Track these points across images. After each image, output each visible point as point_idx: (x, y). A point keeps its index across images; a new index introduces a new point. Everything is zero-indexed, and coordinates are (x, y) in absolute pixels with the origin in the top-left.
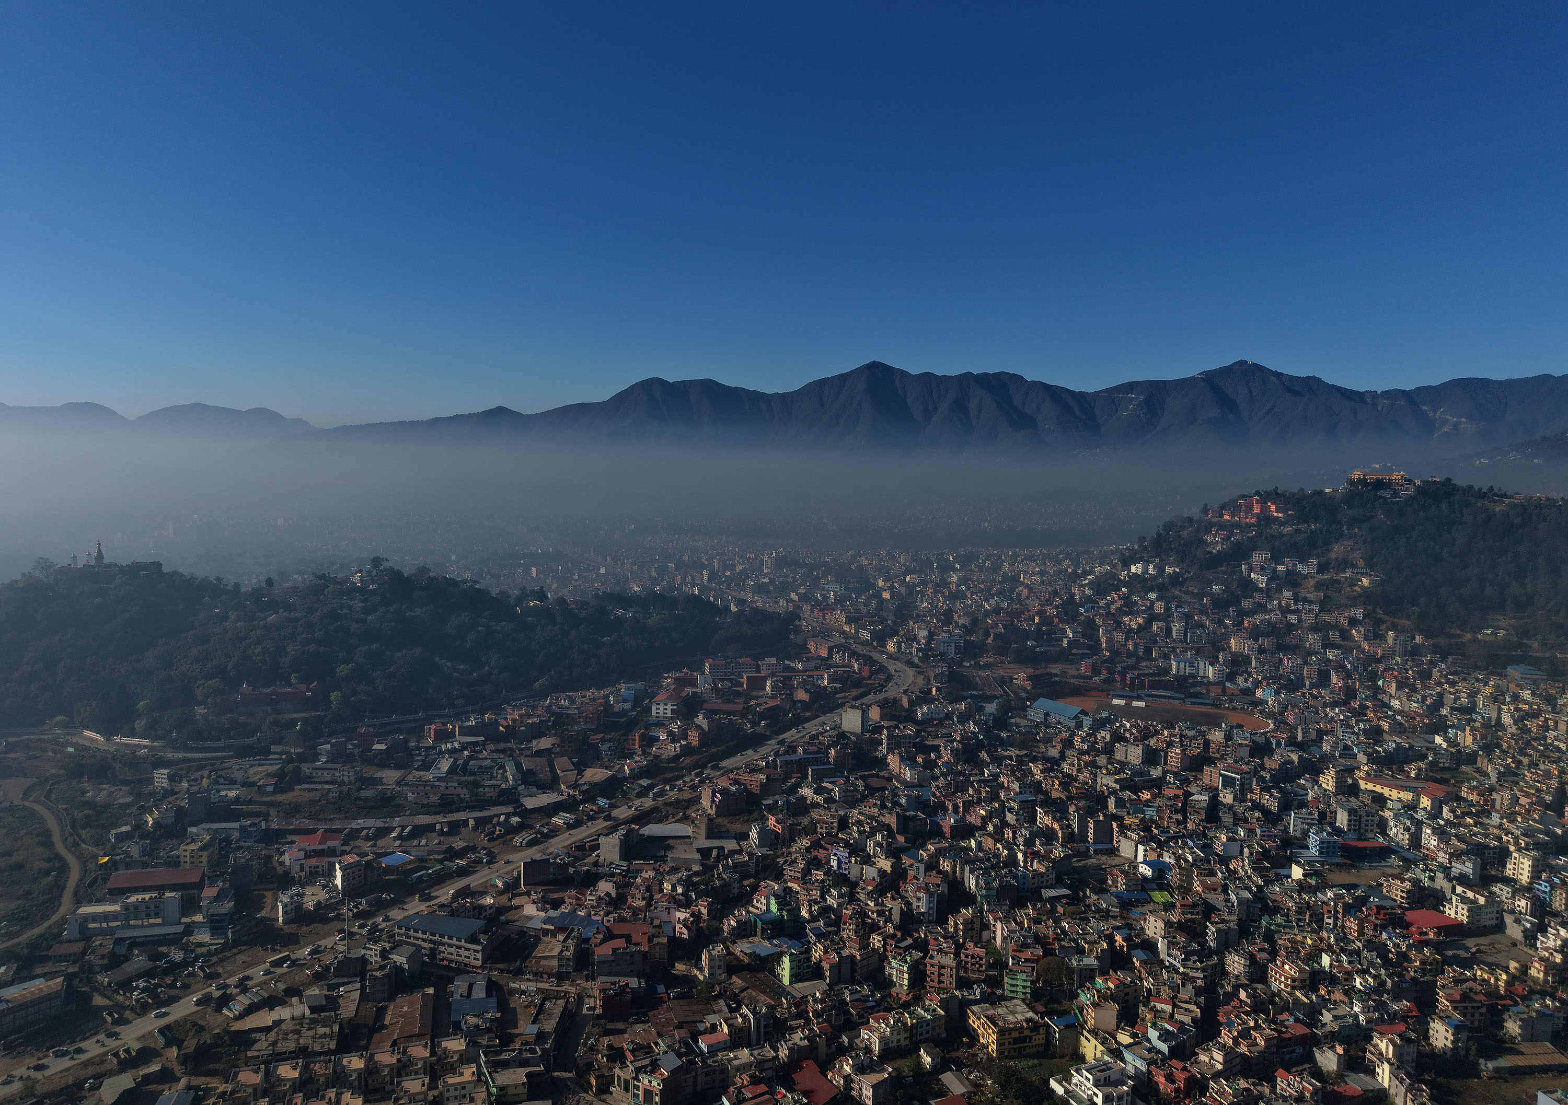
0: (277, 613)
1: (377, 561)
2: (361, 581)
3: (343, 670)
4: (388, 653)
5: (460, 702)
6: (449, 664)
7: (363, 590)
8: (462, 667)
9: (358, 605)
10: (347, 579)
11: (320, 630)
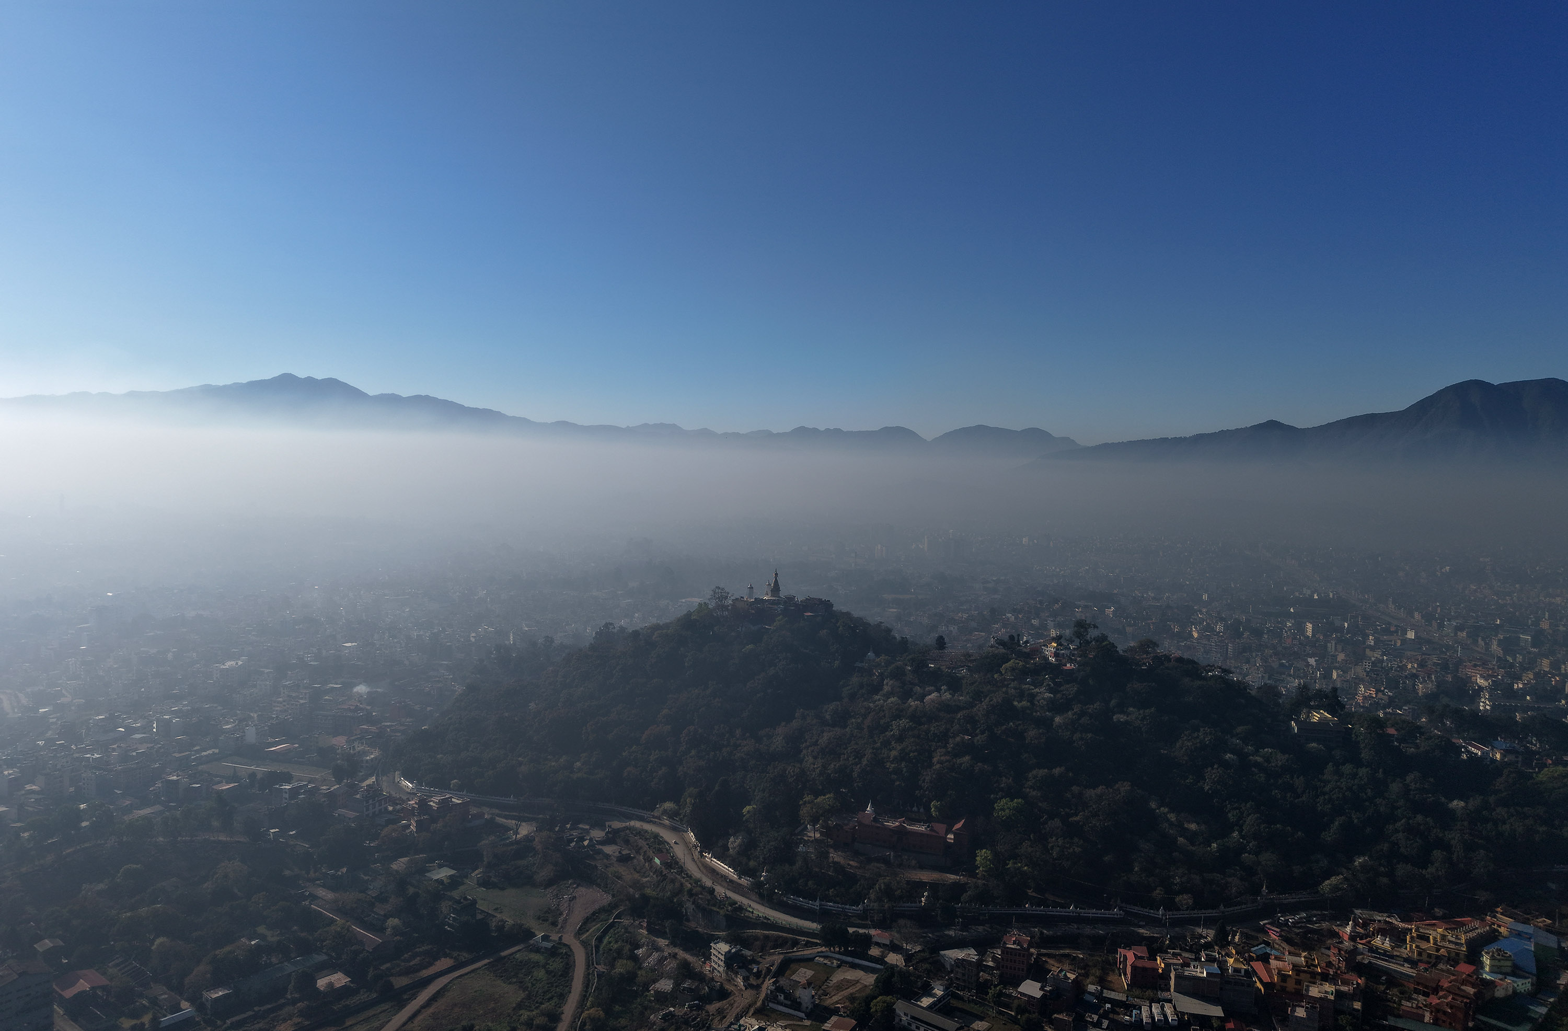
0: (938, 690)
1: (1081, 627)
2: (1056, 655)
3: (1004, 807)
4: (1075, 789)
5: (1185, 899)
6: (1172, 817)
7: (1055, 670)
8: (1193, 826)
9: (1044, 694)
10: (1037, 651)
11: (982, 733)
